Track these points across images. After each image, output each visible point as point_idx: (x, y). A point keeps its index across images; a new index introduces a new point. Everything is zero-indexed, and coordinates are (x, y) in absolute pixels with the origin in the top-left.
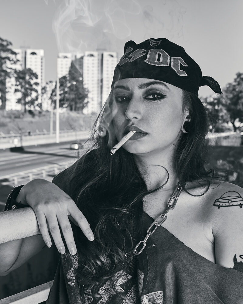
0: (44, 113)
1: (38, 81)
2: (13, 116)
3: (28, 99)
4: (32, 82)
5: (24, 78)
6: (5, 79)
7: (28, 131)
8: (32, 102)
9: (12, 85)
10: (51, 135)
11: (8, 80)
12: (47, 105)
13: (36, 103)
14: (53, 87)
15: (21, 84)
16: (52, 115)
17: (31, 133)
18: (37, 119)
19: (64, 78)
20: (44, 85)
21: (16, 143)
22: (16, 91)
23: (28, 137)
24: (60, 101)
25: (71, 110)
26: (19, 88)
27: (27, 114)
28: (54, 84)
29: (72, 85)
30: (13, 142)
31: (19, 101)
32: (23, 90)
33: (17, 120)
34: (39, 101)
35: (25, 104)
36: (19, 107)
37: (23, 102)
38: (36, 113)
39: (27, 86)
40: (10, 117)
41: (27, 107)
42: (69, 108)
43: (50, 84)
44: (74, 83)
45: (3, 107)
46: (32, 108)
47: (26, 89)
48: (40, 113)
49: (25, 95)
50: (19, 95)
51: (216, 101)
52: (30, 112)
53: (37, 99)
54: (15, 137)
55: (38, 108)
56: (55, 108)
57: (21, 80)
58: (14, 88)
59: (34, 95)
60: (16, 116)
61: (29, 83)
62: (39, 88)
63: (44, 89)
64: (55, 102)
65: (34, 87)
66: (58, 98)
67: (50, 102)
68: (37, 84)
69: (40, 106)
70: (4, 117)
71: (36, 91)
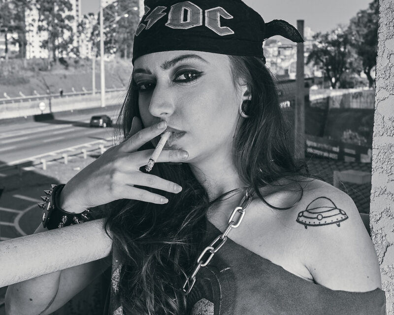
0: (82, 62)
1: (73, 13)
2: (37, 68)
3: (59, 41)
4: (64, 15)
5: (51, 10)
7: (60, 90)
8: (64, 46)
9: (34, 20)
10: (94, 95)
11: (27, 13)
12: (86, 50)
13: (71, 46)
14: (95, 22)
15: (47, 18)
16: (94, 66)
17: (64, 94)
18: (72, 71)
19: (111, 7)
20: (81, 19)
21: (43, 108)
22: (40, 29)
23: (60, 99)
24: (106, 43)
25: (122, 56)
26: (44, 24)
27: (58, 63)
28: (96, 17)
29: (123, 19)
30: (38, 106)
31: (44, 45)
32: (50, 28)
33: (43, 73)
34: (75, 44)
35: (55, 48)
36: (45, 54)
37: (50, 45)
38: (71, 62)
39: (56, 21)
40: (33, 70)
41: (58, 54)
42: (119, 54)
43: (90, 18)
44: (126, 16)
45: (22, 54)
46: (64, 55)
47: (55, 26)
48: (76, 62)
49: (54, 35)
50: (45, 35)
51: (341, 40)
52: (62, 61)
53: (71, 40)
54: (41, 99)
55: (72, 55)
56: (98, 54)
57: (47, 13)
58: (36, 24)
59: (67, 34)
60: (41, 67)
61: (59, 17)
62: (74, 25)
63: (81, 25)
64: (97, 45)
65: (67, 22)
66: (102, 39)
67: (90, 45)
68: (70, 18)
69: (76, 51)
70: (23, 68)
71: (70, 29)
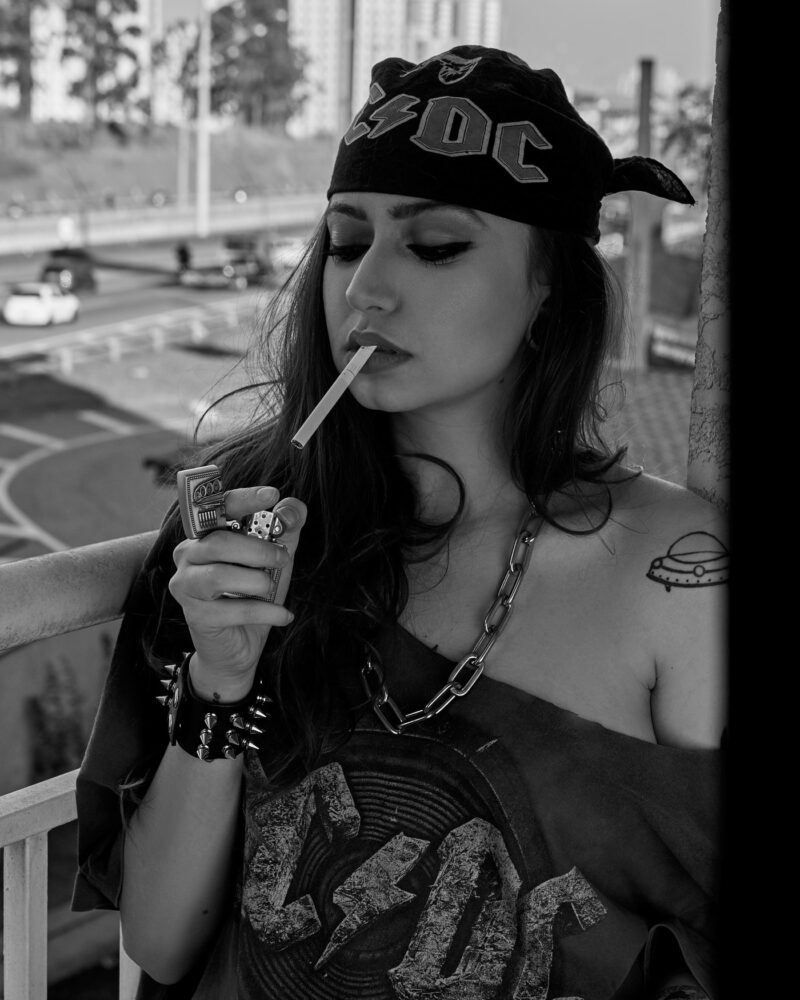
0: (157, 133)
1: (141, 19)
2: (56, 142)
3: (106, 83)
4: (121, 22)
5: (90, 10)
8: (119, 94)
9: (53, 34)
10: (183, 207)
11: (37, 15)
12: (169, 106)
13: (133, 96)
14: (189, 44)
15: (81, 30)
16: (184, 142)
17: (118, 200)
18: (134, 153)
19: (226, 11)
20: (158, 33)
21: (66, 233)
22: (67, 53)
23: (107, 215)
24: (215, 91)
25: (249, 120)
26: (76, 43)
27: (105, 136)
28: (191, 31)
29: (253, 39)
30: (54, 229)
31: (76, 89)
32: (90, 52)
33: (71, 157)
34: (142, 91)
35: (98, 98)
36: (75, 111)
37: (88, 91)
38: (133, 131)
39: (103, 38)
40: (46, 145)
41: (104, 111)
42: (242, 116)
43: (179, 32)
44: (260, 30)
45: (24, 109)
46: (119, 115)
47: (99, 49)
48: (146, 131)
49: (97, 69)
50: (77, 69)
52: (114, 128)
53: (134, 82)
54: (65, 212)
55: (137, 116)
56: (194, 115)
57: (82, 18)
58: (58, 45)
59: (124, 68)
60: (65, 140)
61: (108, 27)
62: (142, 47)
63: (159, 49)
64: (192, 93)
65: (127, 41)
66: (204, 81)
67: (177, 93)
68: (134, 31)
69: (146, 106)
70: (25, 142)
71: (133, 56)
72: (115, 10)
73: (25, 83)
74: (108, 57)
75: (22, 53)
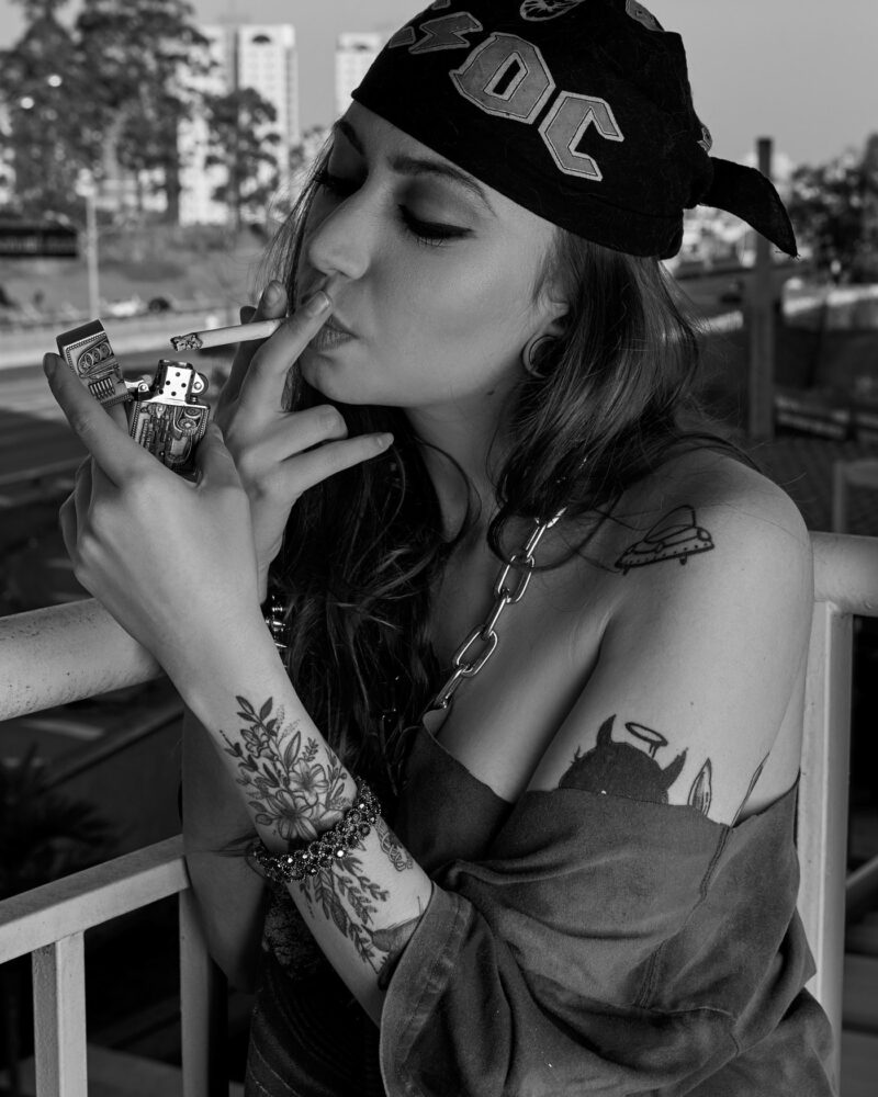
1: (279, 127)
2: (202, 244)
3: (249, 186)
4: (261, 131)
5: (232, 121)
6: (175, 125)
8: (260, 197)
9: (197, 143)
11: (183, 126)
13: (274, 198)
15: (224, 139)
20: (296, 139)
22: (211, 161)
26: (219, 151)
27: (248, 236)
31: (219, 194)
32: (232, 159)
33: (216, 256)
34: (283, 192)
35: (241, 201)
36: (219, 214)
37: (231, 196)
38: (273, 231)
39: (244, 145)
40: (193, 247)
41: (247, 214)
43: (316, 136)
45: (172, 213)
46: (259, 216)
47: (241, 155)
49: (239, 173)
50: (220, 175)
51: (853, 181)
52: (256, 229)
53: (275, 183)
55: (277, 216)
57: (225, 128)
58: (202, 152)
59: (265, 172)
60: (212, 241)
61: (249, 135)
62: (281, 153)
63: (297, 153)
65: (267, 147)
68: (274, 138)
70: (174, 245)
71: (272, 161)
72: (256, 120)
73: (173, 189)
74: (249, 162)
75: (171, 162)
